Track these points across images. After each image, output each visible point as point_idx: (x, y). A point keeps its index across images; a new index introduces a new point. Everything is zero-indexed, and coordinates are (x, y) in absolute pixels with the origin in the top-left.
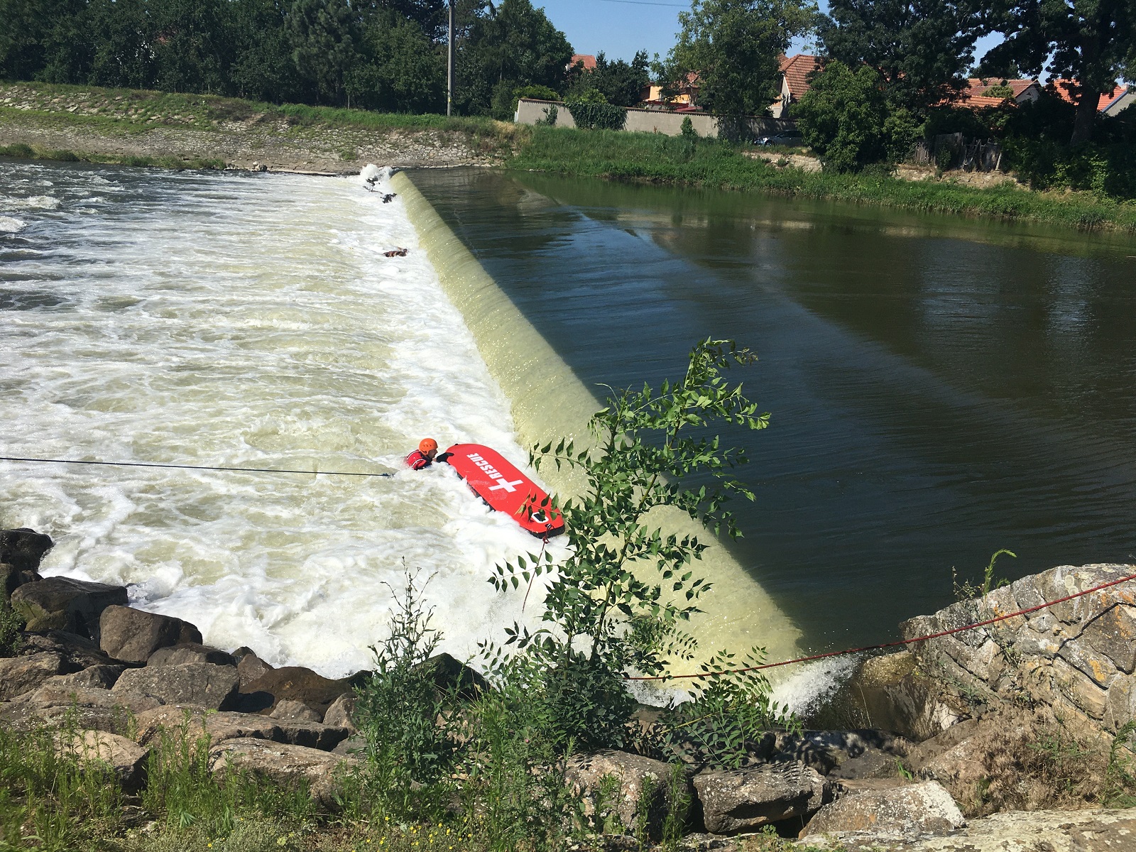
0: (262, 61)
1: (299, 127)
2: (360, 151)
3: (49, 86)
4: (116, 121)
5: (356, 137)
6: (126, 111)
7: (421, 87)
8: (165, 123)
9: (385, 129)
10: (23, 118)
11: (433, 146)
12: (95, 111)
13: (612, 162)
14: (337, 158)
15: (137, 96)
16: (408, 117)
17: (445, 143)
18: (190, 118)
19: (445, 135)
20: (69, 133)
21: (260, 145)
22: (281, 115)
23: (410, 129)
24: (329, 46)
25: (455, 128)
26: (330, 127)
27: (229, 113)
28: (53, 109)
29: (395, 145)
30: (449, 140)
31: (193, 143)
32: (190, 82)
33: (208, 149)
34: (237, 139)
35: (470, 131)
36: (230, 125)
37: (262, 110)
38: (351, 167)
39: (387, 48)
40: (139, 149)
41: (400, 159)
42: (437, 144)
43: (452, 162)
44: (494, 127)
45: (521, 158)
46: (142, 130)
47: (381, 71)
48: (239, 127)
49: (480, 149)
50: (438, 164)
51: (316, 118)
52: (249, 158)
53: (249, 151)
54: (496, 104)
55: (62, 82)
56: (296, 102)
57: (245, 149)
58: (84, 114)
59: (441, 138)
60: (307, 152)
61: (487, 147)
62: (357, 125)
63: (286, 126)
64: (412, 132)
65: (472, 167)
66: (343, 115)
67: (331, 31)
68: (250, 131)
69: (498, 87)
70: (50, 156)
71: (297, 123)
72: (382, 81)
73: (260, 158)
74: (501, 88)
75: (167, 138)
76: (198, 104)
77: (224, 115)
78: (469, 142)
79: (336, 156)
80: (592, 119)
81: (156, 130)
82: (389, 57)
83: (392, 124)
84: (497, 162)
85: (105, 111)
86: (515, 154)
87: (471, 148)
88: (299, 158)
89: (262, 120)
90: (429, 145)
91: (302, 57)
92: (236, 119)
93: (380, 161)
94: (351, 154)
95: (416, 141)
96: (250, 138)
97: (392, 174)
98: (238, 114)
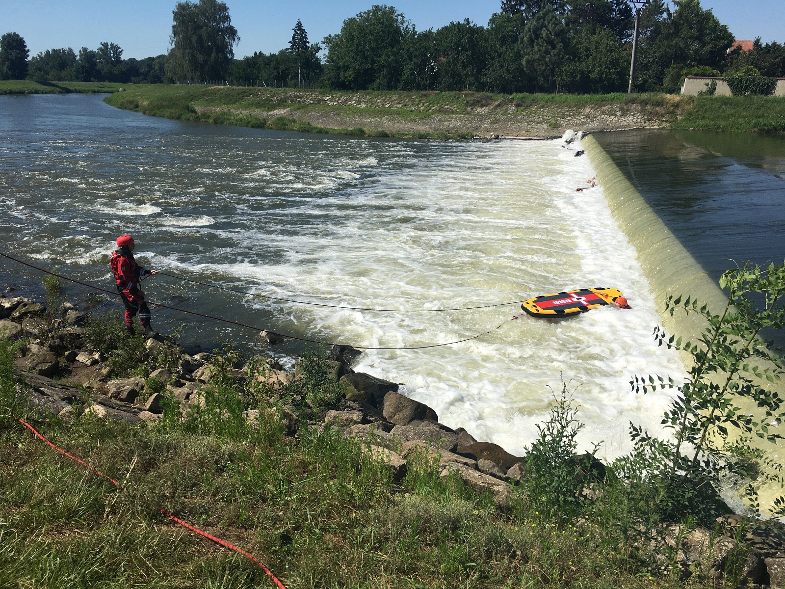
0: (502, 66)
1: (522, 108)
2: (562, 122)
3: (376, 92)
4: (412, 111)
5: (560, 112)
6: (418, 105)
7: (610, 74)
8: (440, 111)
9: (581, 105)
10: (360, 113)
11: (615, 115)
12: (400, 106)
13: (761, 120)
14: (546, 127)
15: (425, 95)
16: (598, 96)
17: (625, 112)
18: (455, 107)
19: (625, 107)
20: (385, 120)
21: (496, 121)
22: (511, 101)
23: (599, 104)
24: (547, 52)
25: (633, 101)
26: (543, 107)
27: (478, 102)
28: (378, 106)
29: (587, 116)
30: (628, 110)
31: (455, 123)
32: (457, 84)
33: (463, 126)
34: (482, 118)
35: (644, 103)
36: (478, 110)
37: (499, 98)
38: (555, 133)
39: (588, 50)
40: (424, 128)
41: (590, 126)
42: (619, 114)
43: (628, 126)
44: (663, 99)
45: (683, 120)
46: (426, 116)
47: (583, 66)
48: (483, 111)
49: (651, 116)
50: (618, 127)
51: (534, 101)
52: (488, 130)
53: (488, 126)
54: (667, 82)
55: (384, 89)
56: (521, 92)
57: (486, 125)
58: (394, 108)
59: (621, 109)
60: (526, 124)
61: (657, 114)
62: (561, 105)
63: (514, 108)
64: (601, 106)
65: (644, 129)
66: (553, 98)
67: (550, 42)
68: (490, 113)
69: (670, 69)
70: (374, 134)
71: (521, 106)
72: (582, 72)
73: (495, 130)
74: (671, 70)
75: (440, 120)
76: (460, 97)
77: (475, 104)
78: (643, 112)
79: (545, 126)
80: (746, 89)
81: (433, 116)
82: (588, 56)
83: (587, 102)
84: (664, 125)
85: (405, 105)
86: (679, 118)
87: (645, 115)
88: (520, 129)
89: (499, 105)
90: (612, 115)
91: (528, 62)
92: (482, 106)
93: (576, 127)
94: (556, 124)
95: (603, 113)
96: (491, 118)
97: (583, 136)
98: (484, 102)
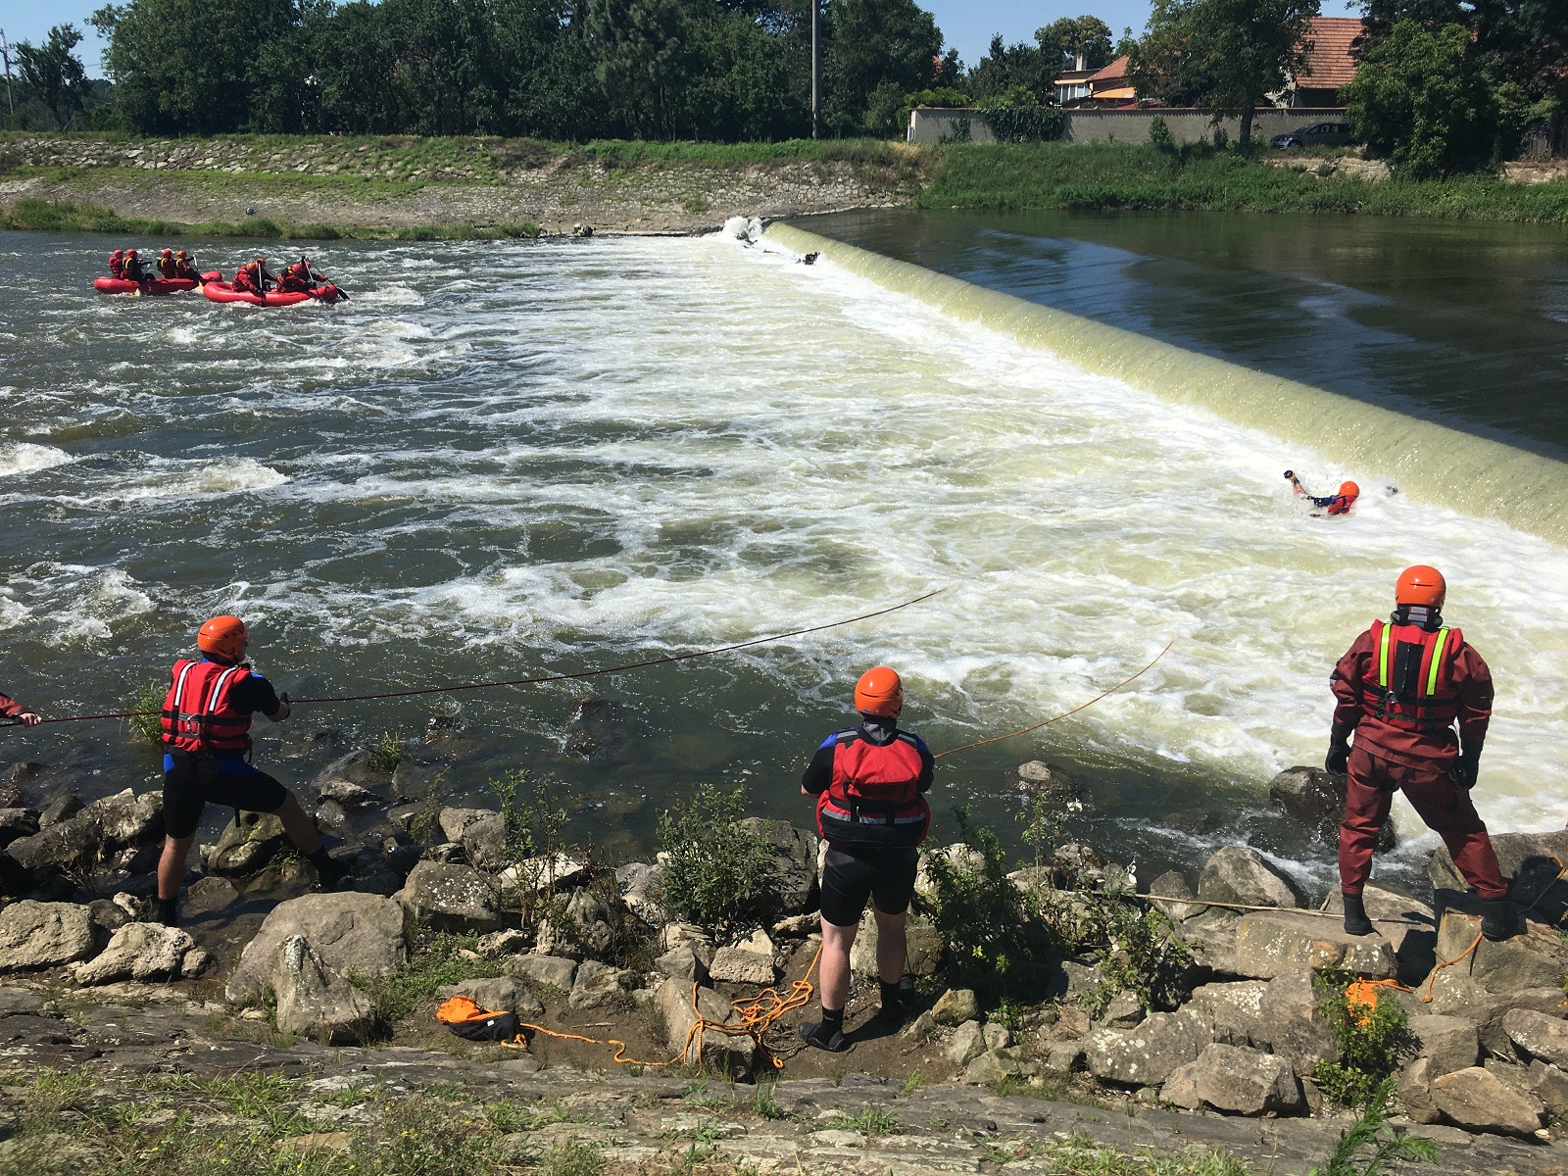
0: (553, 83)
1: (619, 171)
2: (710, 199)
3: (262, 138)
4: (367, 180)
5: (700, 178)
6: (377, 166)
7: (777, 102)
8: (435, 179)
9: (736, 166)
10: (238, 185)
11: (810, 183)
12: (334, 168)
13: (1070, 187)
14: (681, 210)
15: (389, 144)
16: (765, 147)
17: (826, 179)
18: (468, 170)
19: (824, 168)
20: (309, 199)
21: (570, 200)
22: (592, 155)
23: (772, 163)
24: (646, 56)
25: (836, 156)
26: (661, 168)
27: (519, 158)
28: (276, 168)
29: (756, 187)
30: (830, 174)
31: (480, 203)
32: (454, 123)
33: (503, 211)
34: (539, 193)
35: (857, 159)
36: (524, 176)
37: (562, 152)
38: (702, 221)
39: (726, 52)
40: (411, 216)
41: (768, 205)
42: (815, 180)
43: (840, 204)
44: (890, 151)
45: (935, 191)
46: (407, 191)
47: (719, 85)
48: (537, 177)
49: (878, 184)
50: (822, 208)
51: (639, 158)
52: (560, 219)
53: (559, 210)
56: (609, 138)
57: (552, 208)
58: (320, 174)
59: (817, 171)
60: (638, 205)
61: (883, 180)
62: (698, 162)
63: (600, 171)
64: (776, 166)
65: (868, 210)
66: (677, 150)
67: (649, 35)
68: (552, 182)
70: (302, 233)
71: (616, 166)
72: (722, 98)
73: (577, 217)
75: (443, 199)
76: (474, 149)
77: (512, 162)
78: (858, 175)
79: (679, 208)
80: (1021, 129)
81: (425, 189)
82: (729, 64)
83: (746, 158)
84: (902, 201)
85: (347, 167)
86: (925, 187)
87: (863, 183)
88: (627, 215)
89: (566, 166)
90: (804, 182)
91: (610, 73)
92: (530, 167)
93: (746, 207)
94: (699, 203)
95: (784, 179)
96: (556, 192)
98: (531, 158)
